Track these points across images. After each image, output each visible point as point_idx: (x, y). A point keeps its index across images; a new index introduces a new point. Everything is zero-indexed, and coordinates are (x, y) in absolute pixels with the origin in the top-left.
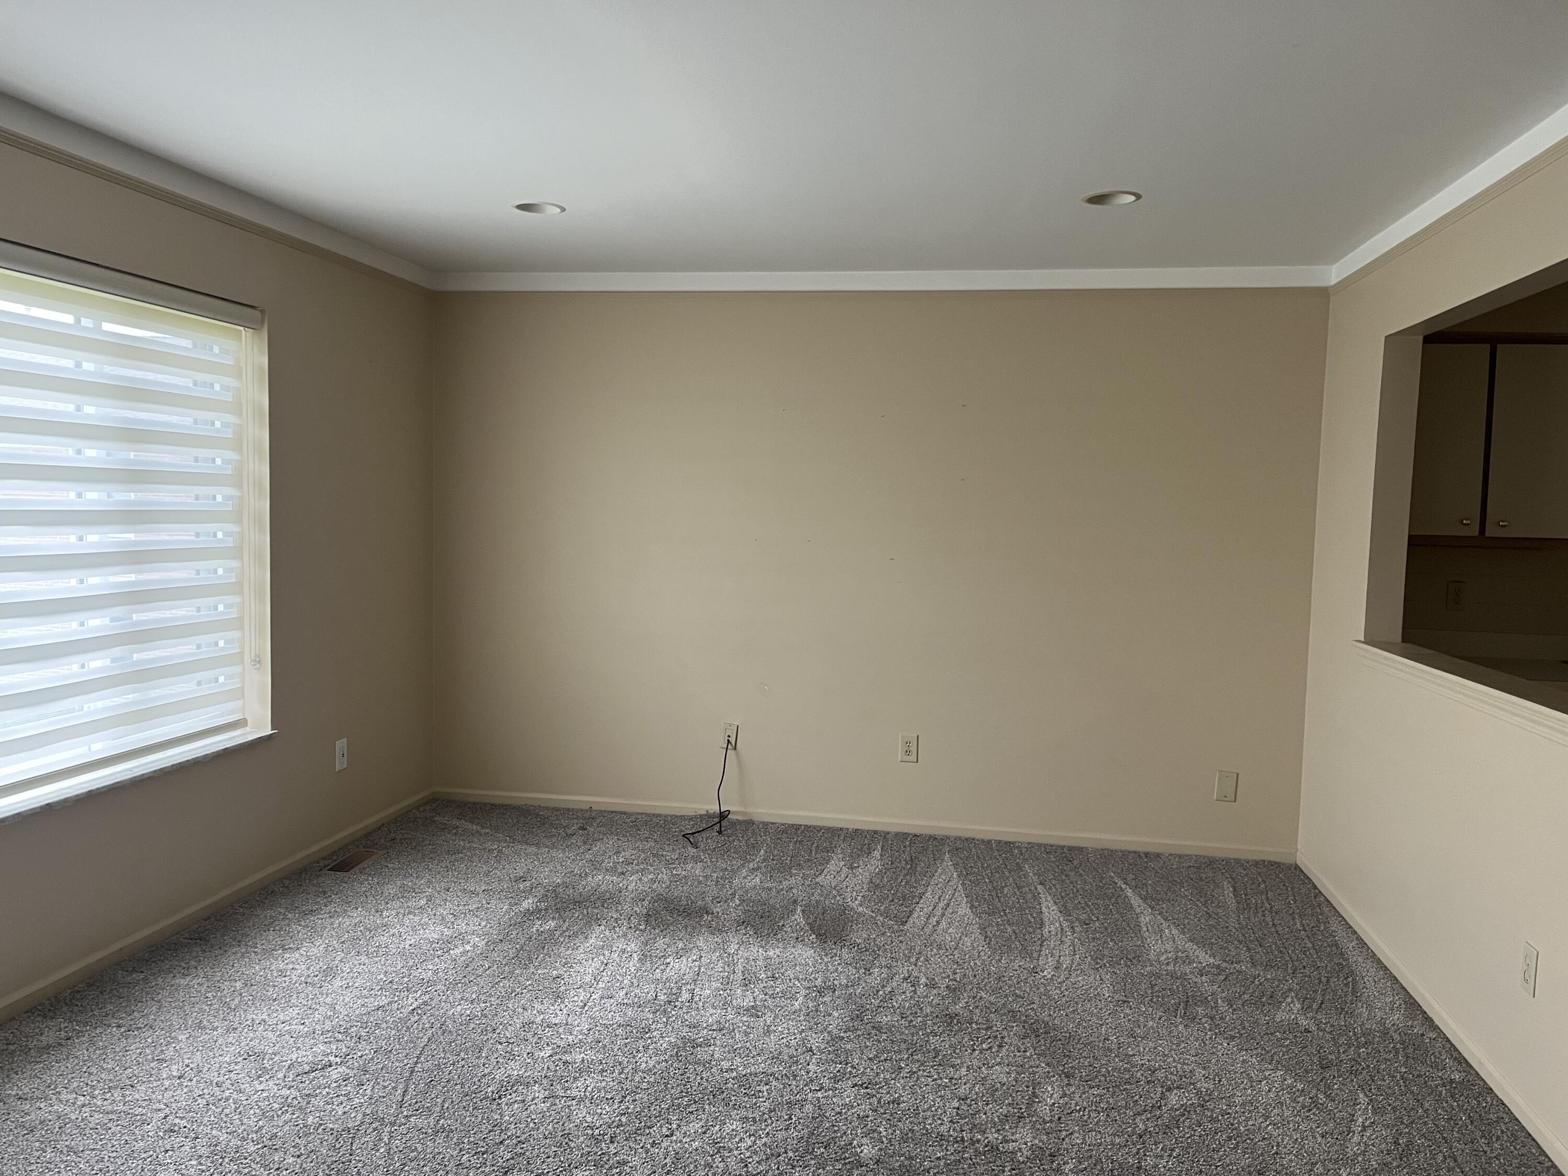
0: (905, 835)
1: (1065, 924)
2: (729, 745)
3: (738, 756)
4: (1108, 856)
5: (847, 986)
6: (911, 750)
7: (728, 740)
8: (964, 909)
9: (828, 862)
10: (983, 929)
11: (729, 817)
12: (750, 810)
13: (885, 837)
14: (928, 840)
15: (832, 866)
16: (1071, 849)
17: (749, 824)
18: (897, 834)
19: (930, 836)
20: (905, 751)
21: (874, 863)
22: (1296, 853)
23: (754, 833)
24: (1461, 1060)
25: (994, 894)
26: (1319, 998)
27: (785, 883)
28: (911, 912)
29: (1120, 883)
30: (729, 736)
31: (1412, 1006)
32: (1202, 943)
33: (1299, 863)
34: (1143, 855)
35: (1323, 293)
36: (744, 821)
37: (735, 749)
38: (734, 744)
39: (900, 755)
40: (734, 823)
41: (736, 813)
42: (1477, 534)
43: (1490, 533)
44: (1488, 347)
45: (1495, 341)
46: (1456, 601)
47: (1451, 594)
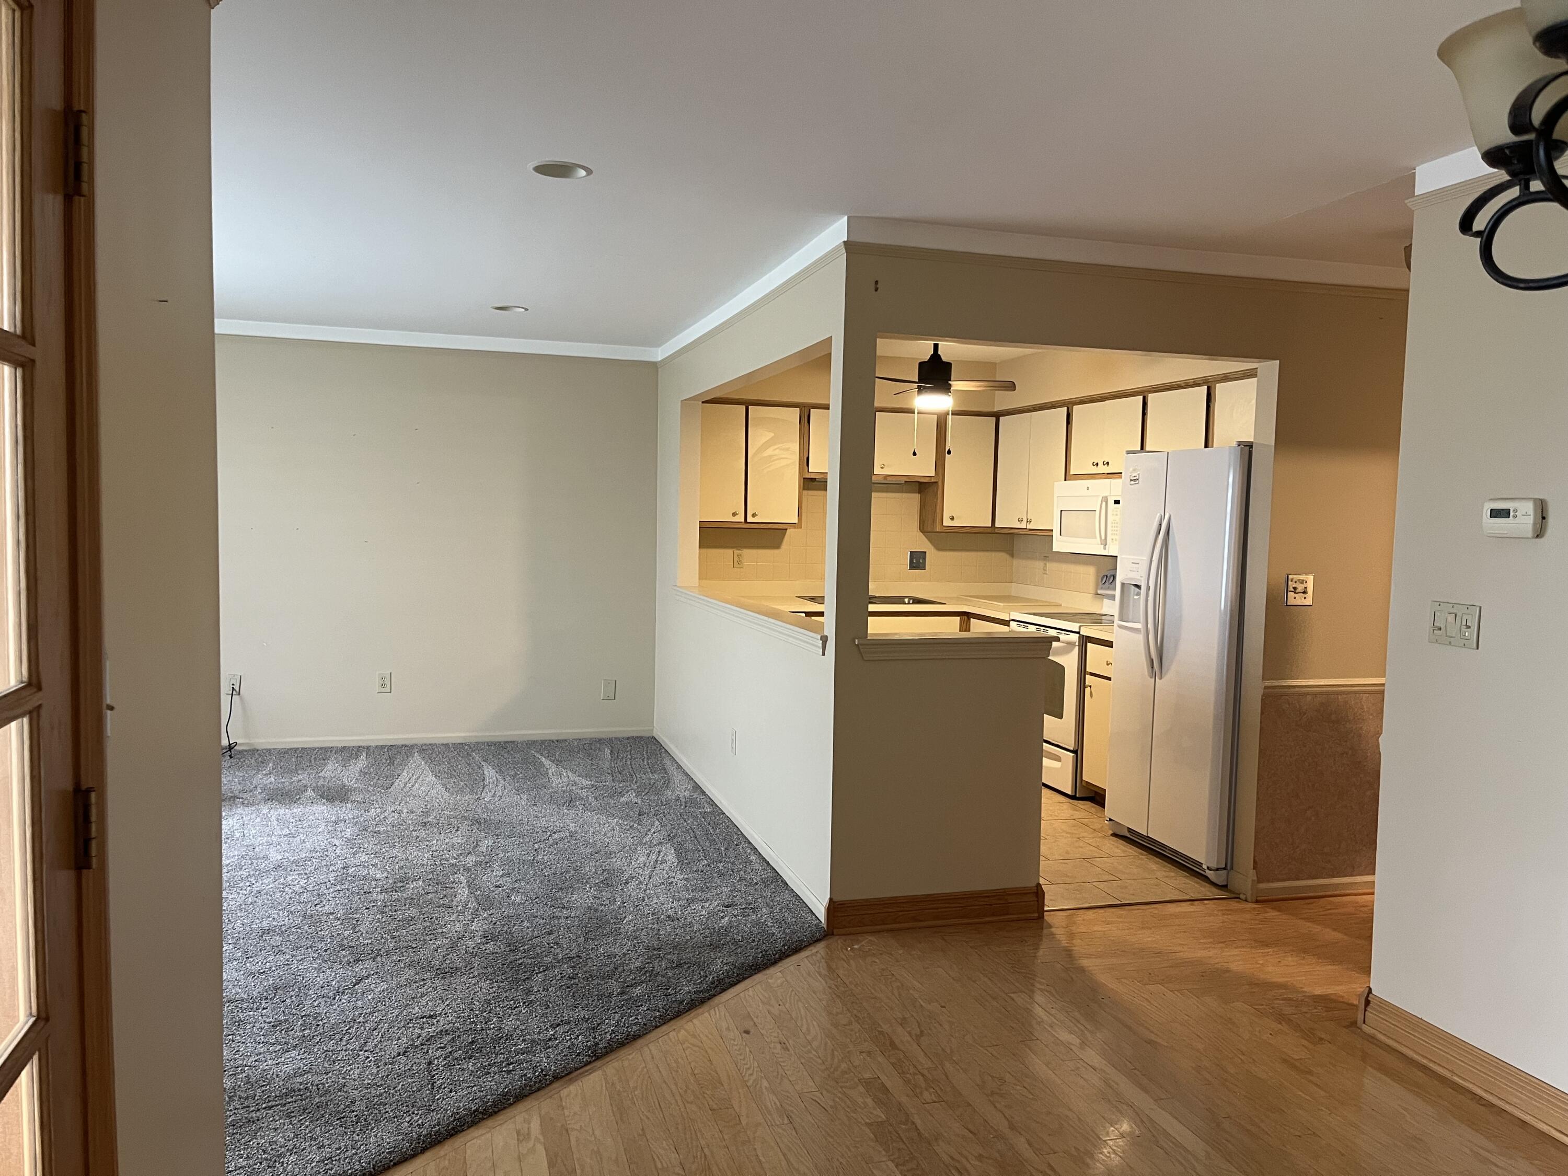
0: (382, 747)
1: (499, 778)
2: (234, 692)
3: (241, 699)
4: (531, 744)
5: (354, 818)
6: (385, 684)
7: (233, 688)
8: (431, 778)
9: (326, 764)
10: (444, 786)
11: (235, 748)
12: (252, 741)
13: (367, 748)
14: (401, 748)
15: (330, 766)
16: (506, 742)
17: (253, 751)
18: (377, 747)
19: (403, 745)
20: (380, 685)
21: (362, 762)
22: (653, 730)
23: (260, 755)
24: (712, 803)
25: (451, 769)
26: (647, 791)
27: (295, 779)
28: (393, 783)
29: (538, 756)
30: (233, 685)
31: (697, 787)
32: (586, 777)
33: (654, 736)
34: (556, 742)
35: (653, 367)
36: (250, 750)
37: (239, 694)
38: (238, 690)
39: (377, 688)
40: (241, 752)
41: (242, 744)
42: (743, 520)
43: (750, 519)
44: (744, 407)
45: (747, 404)
46: (738, 562)
47: (736, 559)
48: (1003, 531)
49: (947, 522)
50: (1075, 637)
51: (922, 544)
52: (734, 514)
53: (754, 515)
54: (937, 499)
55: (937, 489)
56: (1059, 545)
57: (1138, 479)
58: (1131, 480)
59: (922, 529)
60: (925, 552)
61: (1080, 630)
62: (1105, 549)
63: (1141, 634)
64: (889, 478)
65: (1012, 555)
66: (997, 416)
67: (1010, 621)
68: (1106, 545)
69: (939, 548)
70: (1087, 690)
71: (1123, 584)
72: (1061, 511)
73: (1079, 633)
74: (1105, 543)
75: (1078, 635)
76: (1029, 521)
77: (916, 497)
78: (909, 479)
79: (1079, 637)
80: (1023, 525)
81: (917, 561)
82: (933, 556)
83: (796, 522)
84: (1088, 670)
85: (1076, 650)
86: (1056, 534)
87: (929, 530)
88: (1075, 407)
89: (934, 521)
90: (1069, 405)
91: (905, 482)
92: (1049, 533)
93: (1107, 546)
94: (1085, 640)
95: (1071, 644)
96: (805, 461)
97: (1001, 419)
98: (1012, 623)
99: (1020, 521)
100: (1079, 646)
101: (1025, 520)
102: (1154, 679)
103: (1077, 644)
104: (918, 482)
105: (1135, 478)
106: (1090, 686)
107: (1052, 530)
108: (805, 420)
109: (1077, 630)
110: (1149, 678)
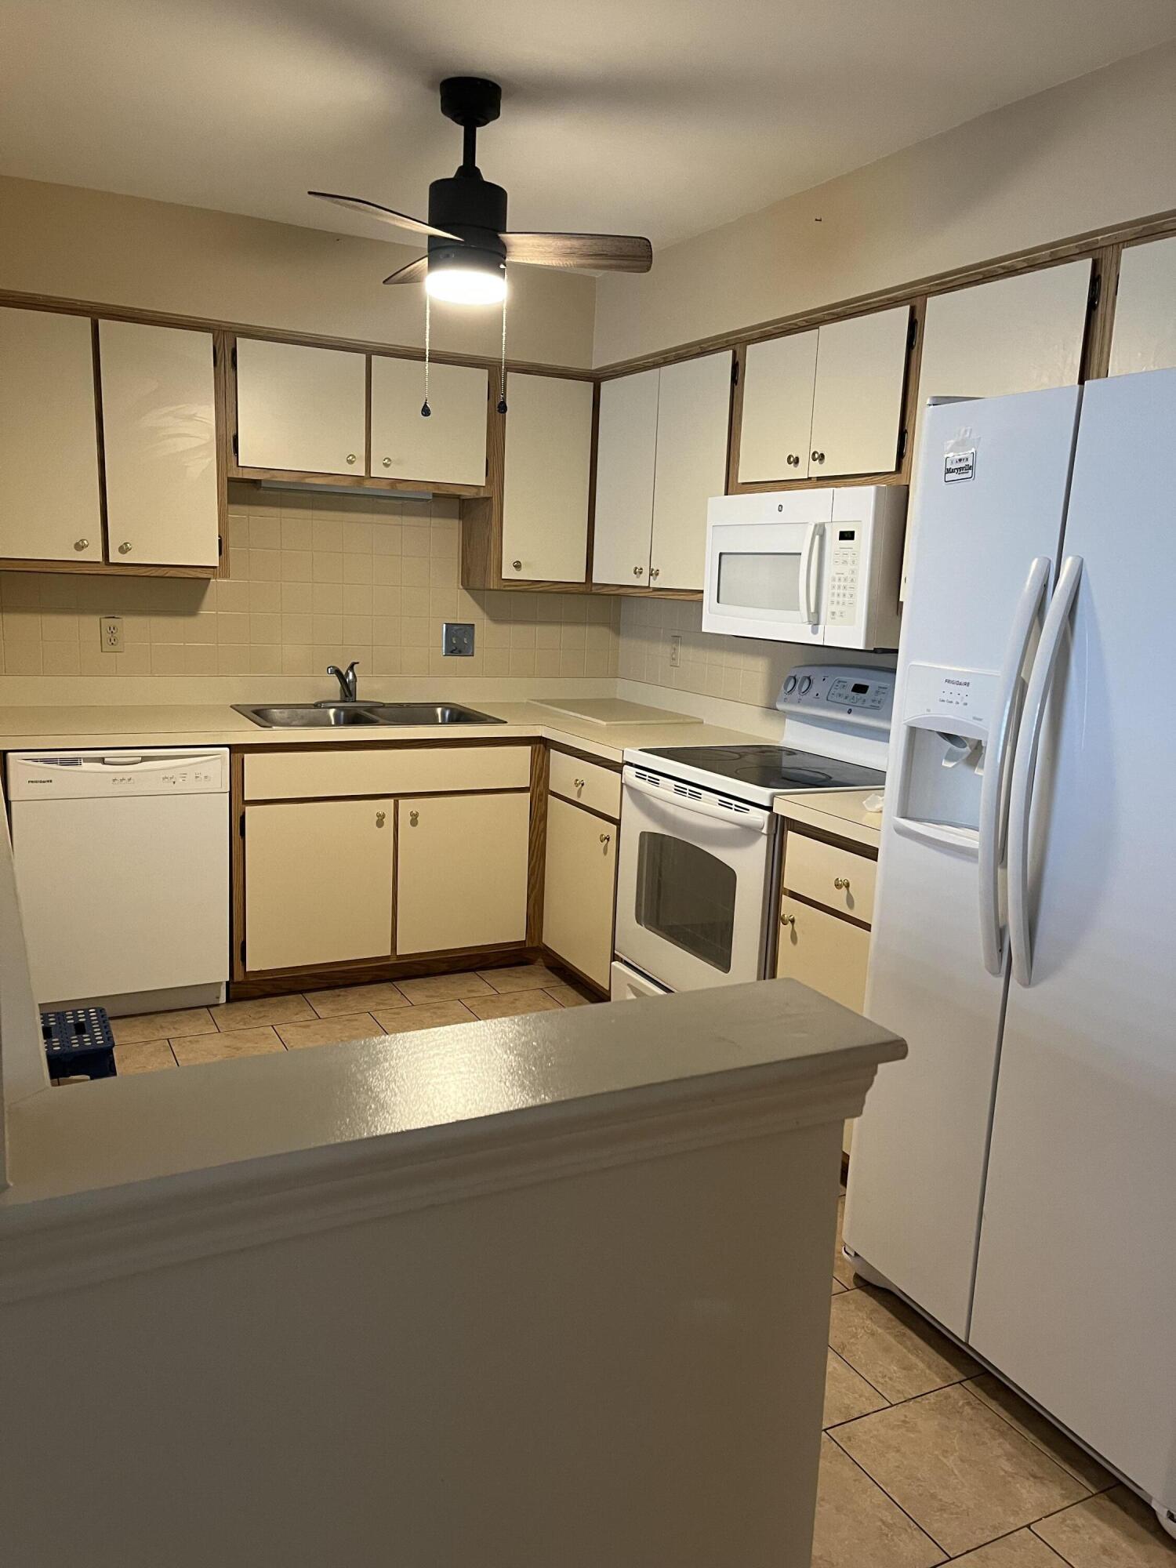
42: (100, 558)
43: (115, 557)
44: (88, 320)
45: (96, 313)
46: (112, 640)
47: (106, 636)
48: (605, 591)
49: (508, 573)
50: (759, 817)
51: (467, 610)
52: (79, 547)
53: (123, 550)
54: (491, 529)
55: (491, 510)
56: (715, 620)
57: (970, 468)
58: (948, 471)
59: (467, 583)
60: (473, 625)
61: (772, 803)
62: (815, 632)
63: (976, 862)
64: (400, 486)
65: (617, 631)
66: (596, 379)
67: (622, 765)
68: (818, 624)
69: (497, 618)
70: (784, 930)
71: (913, 731)
72: (721, 554)
73: (770, 809)
74: (815, 621)
75: (767, 813)
76: (653, 573)
77: (455, 525)
78: (439, 489)
79: (770, 818)
80: (643, 581)
81: (459, 641)
82: (487, 632)
83: (218, 565)
84: (788, 884)
85: (762, 844)
86: (709, 598)
87: (478, 585)
88: (749, 347)
89: (485, 570)
90: (736, 344)
91: (434, 495)
92: (697, 597)
93: (821, 627)
94: (781, 826)
95: (749, 832)
96: (229, 443)
97: (604, 385)
98: (626, 767)
99: (638, 572)
100: (768, 835)
101: (646, 572)
102: (1002, 980)
103: (764, 831)
104: (458, 497)
105: (962, 465)
106: (793, 921)
107: (702, 592)
108: (226, 362)
109: (766, 804)
110: (992, 978)
